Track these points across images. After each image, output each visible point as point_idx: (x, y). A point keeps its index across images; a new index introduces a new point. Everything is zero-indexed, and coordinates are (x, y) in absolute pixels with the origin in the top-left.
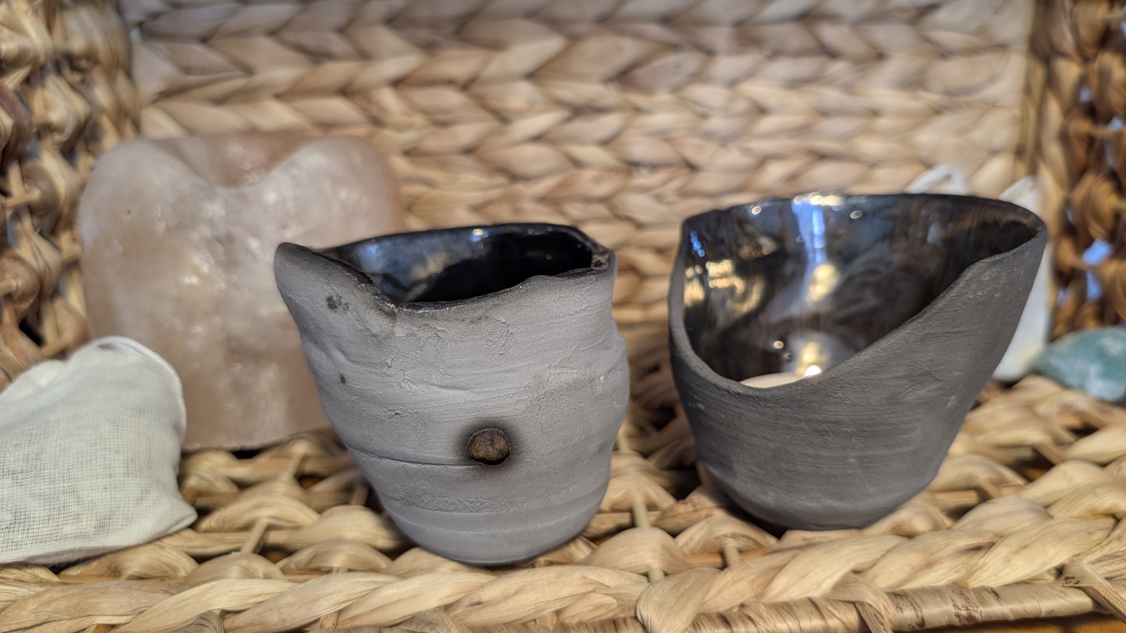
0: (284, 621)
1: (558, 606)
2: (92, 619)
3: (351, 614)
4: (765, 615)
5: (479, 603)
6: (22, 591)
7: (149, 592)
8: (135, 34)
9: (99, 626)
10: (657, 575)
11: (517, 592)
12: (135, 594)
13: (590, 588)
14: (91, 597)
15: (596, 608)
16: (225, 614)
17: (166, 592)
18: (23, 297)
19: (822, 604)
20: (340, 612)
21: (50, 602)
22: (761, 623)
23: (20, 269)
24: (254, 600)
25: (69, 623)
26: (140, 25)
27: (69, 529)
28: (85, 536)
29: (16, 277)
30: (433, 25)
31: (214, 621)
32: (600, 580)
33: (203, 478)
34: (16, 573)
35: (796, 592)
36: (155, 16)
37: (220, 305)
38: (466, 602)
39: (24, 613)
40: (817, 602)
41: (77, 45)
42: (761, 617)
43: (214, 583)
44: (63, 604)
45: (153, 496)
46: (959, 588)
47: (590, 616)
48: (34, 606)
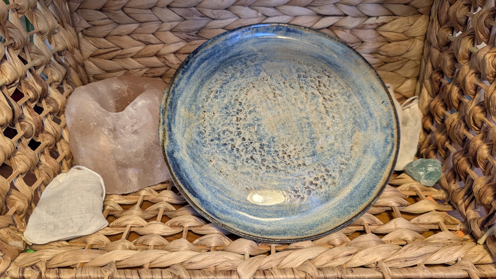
0: (134, 264)
1: (215, 265)
2: (79, 261)
3: (154, 263)
4: (277, 273)
5: (191, 263)
6: (59, 251)
7: (95, 253)
8: (80, 35)
9: (81, 263)
10: (247, 256)
11: (203, 260)
12: (91, 254)
13: (225, 260)
14: (78, 255)
15: (226, 266)
16: (117, 262)
17: (100, 253)
18: (50, 145)
19: (295, 270)
20: (150, 262)
21: (67, 255)
22: (275, 276)
23: (49, 137)
24: (125, 258)
25: (72, 262)
26: (82, 31)
27: (70, 231)
28: (75, 233)
29: (47, 140)
30: (188, 32)
31: (114, 265)
32: (228, 258)
33: (111, 206)
34: (56, 244)
35: (289, 265)
36: (87, 29)
37: (113, 152)
38: (187, 262)
39: (59, 259)
40: (294, 270)
41: (60, 47)
42: (275, 274)
43: (113, 251)
44: (71, 256)
45: (95, 219)
46: (340, 267)
47: (224, 269)
48: (62, 257)
